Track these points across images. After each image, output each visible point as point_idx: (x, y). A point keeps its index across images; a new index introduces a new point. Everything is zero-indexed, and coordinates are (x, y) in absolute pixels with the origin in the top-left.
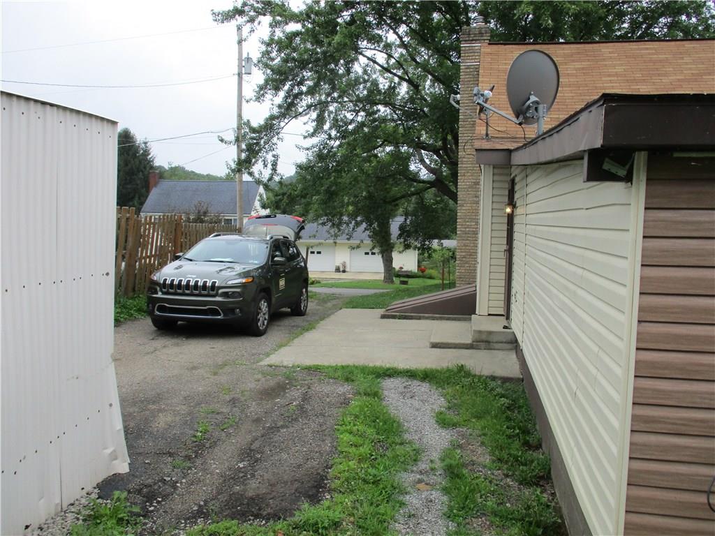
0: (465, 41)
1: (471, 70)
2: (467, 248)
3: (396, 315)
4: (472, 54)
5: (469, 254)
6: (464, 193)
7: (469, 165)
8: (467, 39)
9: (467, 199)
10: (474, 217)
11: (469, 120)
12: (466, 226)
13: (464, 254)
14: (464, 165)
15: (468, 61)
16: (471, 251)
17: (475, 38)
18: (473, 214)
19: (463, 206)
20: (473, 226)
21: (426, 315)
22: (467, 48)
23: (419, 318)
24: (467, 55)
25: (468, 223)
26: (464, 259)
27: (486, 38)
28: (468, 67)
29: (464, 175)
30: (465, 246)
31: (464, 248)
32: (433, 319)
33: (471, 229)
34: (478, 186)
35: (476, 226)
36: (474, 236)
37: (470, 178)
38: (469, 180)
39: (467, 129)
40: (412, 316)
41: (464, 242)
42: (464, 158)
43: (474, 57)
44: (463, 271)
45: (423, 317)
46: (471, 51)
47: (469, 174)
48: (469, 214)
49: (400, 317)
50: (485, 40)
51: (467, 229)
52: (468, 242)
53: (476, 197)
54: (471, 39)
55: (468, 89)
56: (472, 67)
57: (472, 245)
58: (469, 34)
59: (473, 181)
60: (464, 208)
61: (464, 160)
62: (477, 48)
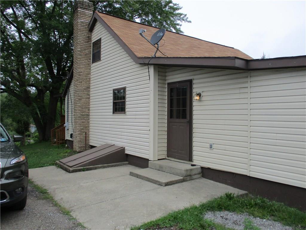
0: (81, 7)
1: (84, 24)
2: (84, 124)
3: (81, 169)
4: (85, 16)
5: (85, 127)
6: (81, 92)
7: (84, 77)
8: (82, 7)
9: (83, 96)
10: (87, 106)
11: (84, 52)
12: (83, 112)
13: (82, 127)
14: (81, 77)
15: (82, 19)
16: (86, 125)
17: (86, 8)
18: (87, 105)
19: (81, 100)
20: (86, 112)
21: (99, 166)
22: (82, 12)
23: (96, 168)
24: (81, 15)
25: (84, 110)
26: (82, 130)
27: (91, 9)
28: (82, 22)
29: (81, 83)
30: (83, 123)
31: (82, 124)
32: (104, 167)
33: (86, 113)
34: (89, 89)
35: (88, 112)
36: (87, 117)
37: (85, 84)
38: (84, 86)
39: (83, 56)
40: (91, 168)
41: (82, 120)
42: (81, 72)
43: (85, 18)
44: (82, 137)
45: (98, 167)
46: (84, 14)
47: (84, 82)
48: (85, 105)
49: (83, 170)
50: (91, 10)
51: (84, 113)
52: (84, 120)
53: (88, 95)
54: (84, 7)
55: (82, 34)
56: (85, 23)
57: (86, 122)
58: (83, 5)
59: (86, 86)
60: (82, 101)
61: (81, 74)
62: (86, 13)
